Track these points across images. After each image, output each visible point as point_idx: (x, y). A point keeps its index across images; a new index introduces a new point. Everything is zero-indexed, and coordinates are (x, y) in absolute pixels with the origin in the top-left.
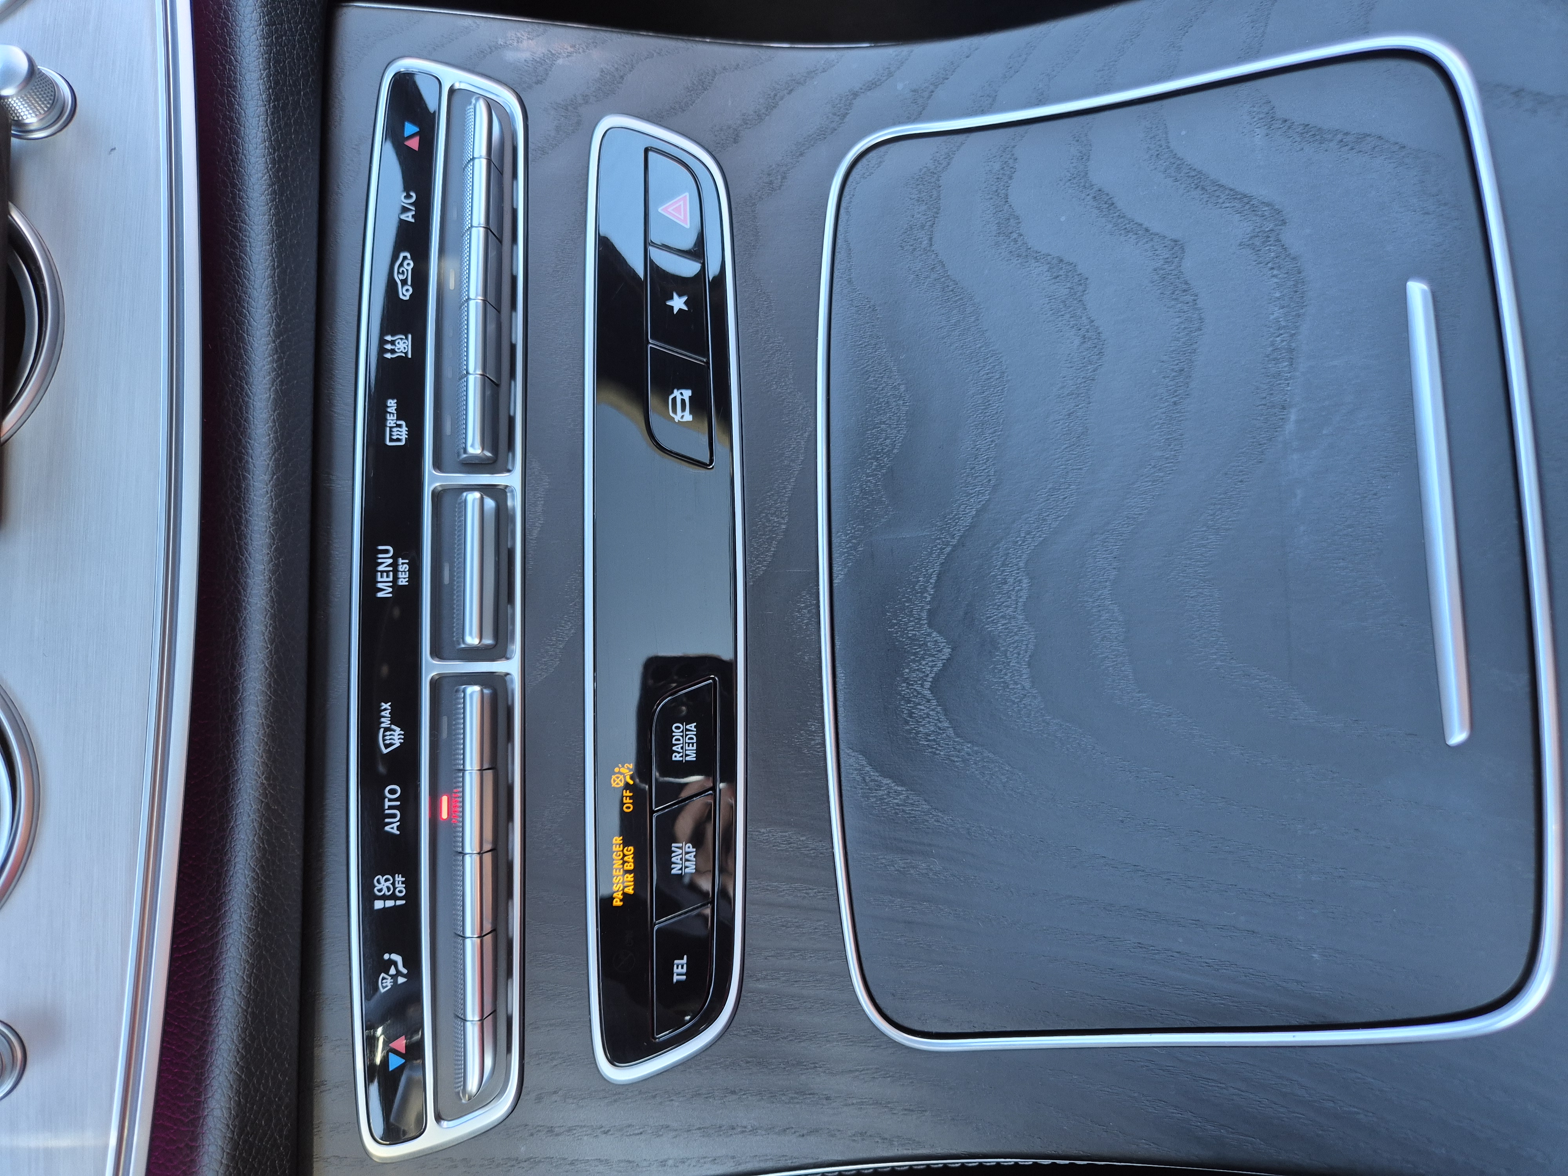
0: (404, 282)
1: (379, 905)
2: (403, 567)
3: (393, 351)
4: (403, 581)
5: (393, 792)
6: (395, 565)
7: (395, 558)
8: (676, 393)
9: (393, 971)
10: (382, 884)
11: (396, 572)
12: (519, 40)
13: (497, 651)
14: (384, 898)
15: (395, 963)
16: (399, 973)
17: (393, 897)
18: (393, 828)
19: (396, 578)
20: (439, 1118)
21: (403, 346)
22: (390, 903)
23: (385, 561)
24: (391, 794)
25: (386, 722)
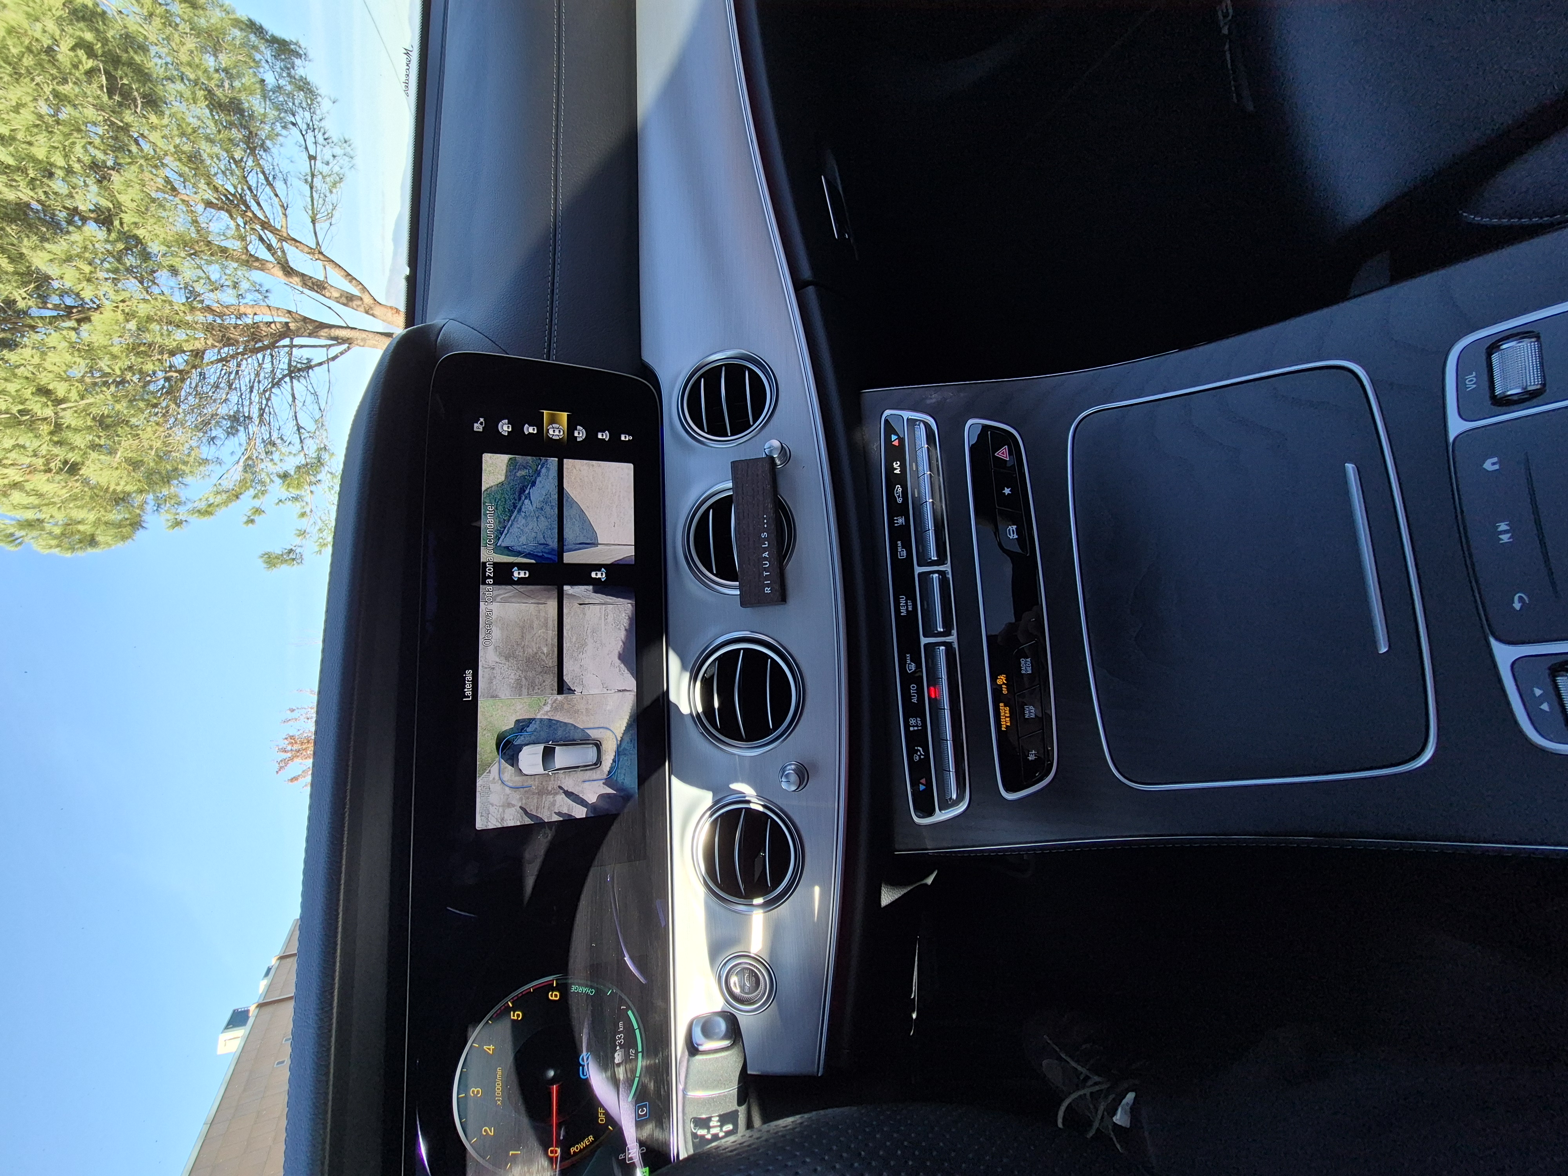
0: (899, 496)
1: (911, 729)
2: (910, 603)
3: (897, 523)
4: (910, 609)
5: (913, 687)
6: (906, 603)
7: (906, 600)
8: (1010, 527)
9: (919, 753)
10: (912, 721)
11: (907, 605)
12: (931, 395)
13: (948, 633)
14: (913, 726)
15: (920, 751)
16: (921, 754)
17: (917, 726)
18: (915, 700)
19: (907, 608)
20: (940, 810)
21: (901, 521)
22: (916, 728)
23: (903, 601)
24: (913, 688)
25: (909, 661)
